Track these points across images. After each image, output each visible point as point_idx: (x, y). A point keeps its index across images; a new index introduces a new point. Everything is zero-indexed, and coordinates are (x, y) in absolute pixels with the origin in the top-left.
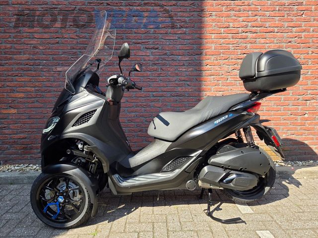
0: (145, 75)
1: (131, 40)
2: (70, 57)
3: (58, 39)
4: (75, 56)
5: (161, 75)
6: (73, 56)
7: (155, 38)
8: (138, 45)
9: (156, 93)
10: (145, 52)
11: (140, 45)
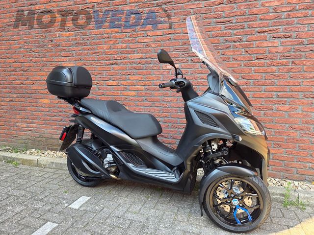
0: (269, 70)
1: (253, 29)
2: (180, 53)
3: (170, 35)
4: (186, 52)
5: (293, 70)
6: (184, 53)
7: (288, 24)
8: (263, 34)
9: (282, 93)
10: (272, 42)
11: (266, 34)
